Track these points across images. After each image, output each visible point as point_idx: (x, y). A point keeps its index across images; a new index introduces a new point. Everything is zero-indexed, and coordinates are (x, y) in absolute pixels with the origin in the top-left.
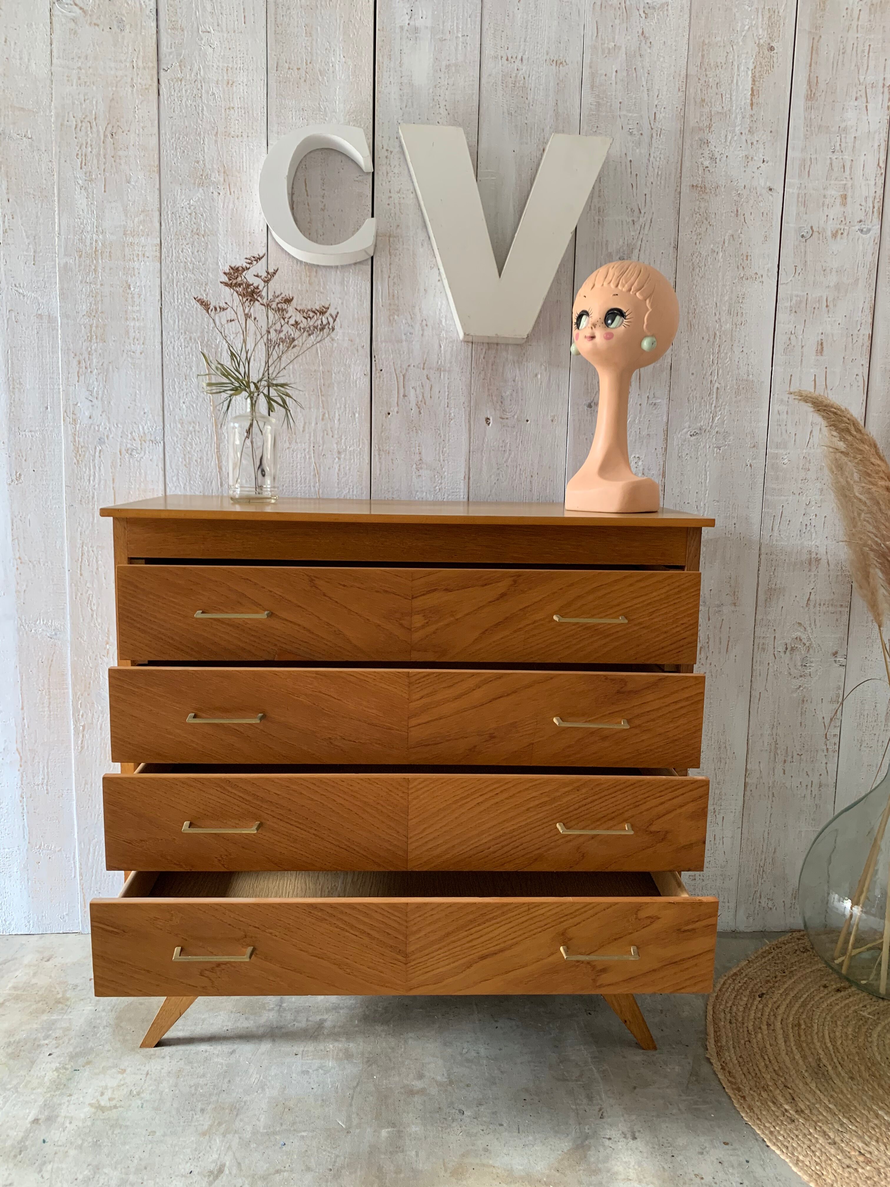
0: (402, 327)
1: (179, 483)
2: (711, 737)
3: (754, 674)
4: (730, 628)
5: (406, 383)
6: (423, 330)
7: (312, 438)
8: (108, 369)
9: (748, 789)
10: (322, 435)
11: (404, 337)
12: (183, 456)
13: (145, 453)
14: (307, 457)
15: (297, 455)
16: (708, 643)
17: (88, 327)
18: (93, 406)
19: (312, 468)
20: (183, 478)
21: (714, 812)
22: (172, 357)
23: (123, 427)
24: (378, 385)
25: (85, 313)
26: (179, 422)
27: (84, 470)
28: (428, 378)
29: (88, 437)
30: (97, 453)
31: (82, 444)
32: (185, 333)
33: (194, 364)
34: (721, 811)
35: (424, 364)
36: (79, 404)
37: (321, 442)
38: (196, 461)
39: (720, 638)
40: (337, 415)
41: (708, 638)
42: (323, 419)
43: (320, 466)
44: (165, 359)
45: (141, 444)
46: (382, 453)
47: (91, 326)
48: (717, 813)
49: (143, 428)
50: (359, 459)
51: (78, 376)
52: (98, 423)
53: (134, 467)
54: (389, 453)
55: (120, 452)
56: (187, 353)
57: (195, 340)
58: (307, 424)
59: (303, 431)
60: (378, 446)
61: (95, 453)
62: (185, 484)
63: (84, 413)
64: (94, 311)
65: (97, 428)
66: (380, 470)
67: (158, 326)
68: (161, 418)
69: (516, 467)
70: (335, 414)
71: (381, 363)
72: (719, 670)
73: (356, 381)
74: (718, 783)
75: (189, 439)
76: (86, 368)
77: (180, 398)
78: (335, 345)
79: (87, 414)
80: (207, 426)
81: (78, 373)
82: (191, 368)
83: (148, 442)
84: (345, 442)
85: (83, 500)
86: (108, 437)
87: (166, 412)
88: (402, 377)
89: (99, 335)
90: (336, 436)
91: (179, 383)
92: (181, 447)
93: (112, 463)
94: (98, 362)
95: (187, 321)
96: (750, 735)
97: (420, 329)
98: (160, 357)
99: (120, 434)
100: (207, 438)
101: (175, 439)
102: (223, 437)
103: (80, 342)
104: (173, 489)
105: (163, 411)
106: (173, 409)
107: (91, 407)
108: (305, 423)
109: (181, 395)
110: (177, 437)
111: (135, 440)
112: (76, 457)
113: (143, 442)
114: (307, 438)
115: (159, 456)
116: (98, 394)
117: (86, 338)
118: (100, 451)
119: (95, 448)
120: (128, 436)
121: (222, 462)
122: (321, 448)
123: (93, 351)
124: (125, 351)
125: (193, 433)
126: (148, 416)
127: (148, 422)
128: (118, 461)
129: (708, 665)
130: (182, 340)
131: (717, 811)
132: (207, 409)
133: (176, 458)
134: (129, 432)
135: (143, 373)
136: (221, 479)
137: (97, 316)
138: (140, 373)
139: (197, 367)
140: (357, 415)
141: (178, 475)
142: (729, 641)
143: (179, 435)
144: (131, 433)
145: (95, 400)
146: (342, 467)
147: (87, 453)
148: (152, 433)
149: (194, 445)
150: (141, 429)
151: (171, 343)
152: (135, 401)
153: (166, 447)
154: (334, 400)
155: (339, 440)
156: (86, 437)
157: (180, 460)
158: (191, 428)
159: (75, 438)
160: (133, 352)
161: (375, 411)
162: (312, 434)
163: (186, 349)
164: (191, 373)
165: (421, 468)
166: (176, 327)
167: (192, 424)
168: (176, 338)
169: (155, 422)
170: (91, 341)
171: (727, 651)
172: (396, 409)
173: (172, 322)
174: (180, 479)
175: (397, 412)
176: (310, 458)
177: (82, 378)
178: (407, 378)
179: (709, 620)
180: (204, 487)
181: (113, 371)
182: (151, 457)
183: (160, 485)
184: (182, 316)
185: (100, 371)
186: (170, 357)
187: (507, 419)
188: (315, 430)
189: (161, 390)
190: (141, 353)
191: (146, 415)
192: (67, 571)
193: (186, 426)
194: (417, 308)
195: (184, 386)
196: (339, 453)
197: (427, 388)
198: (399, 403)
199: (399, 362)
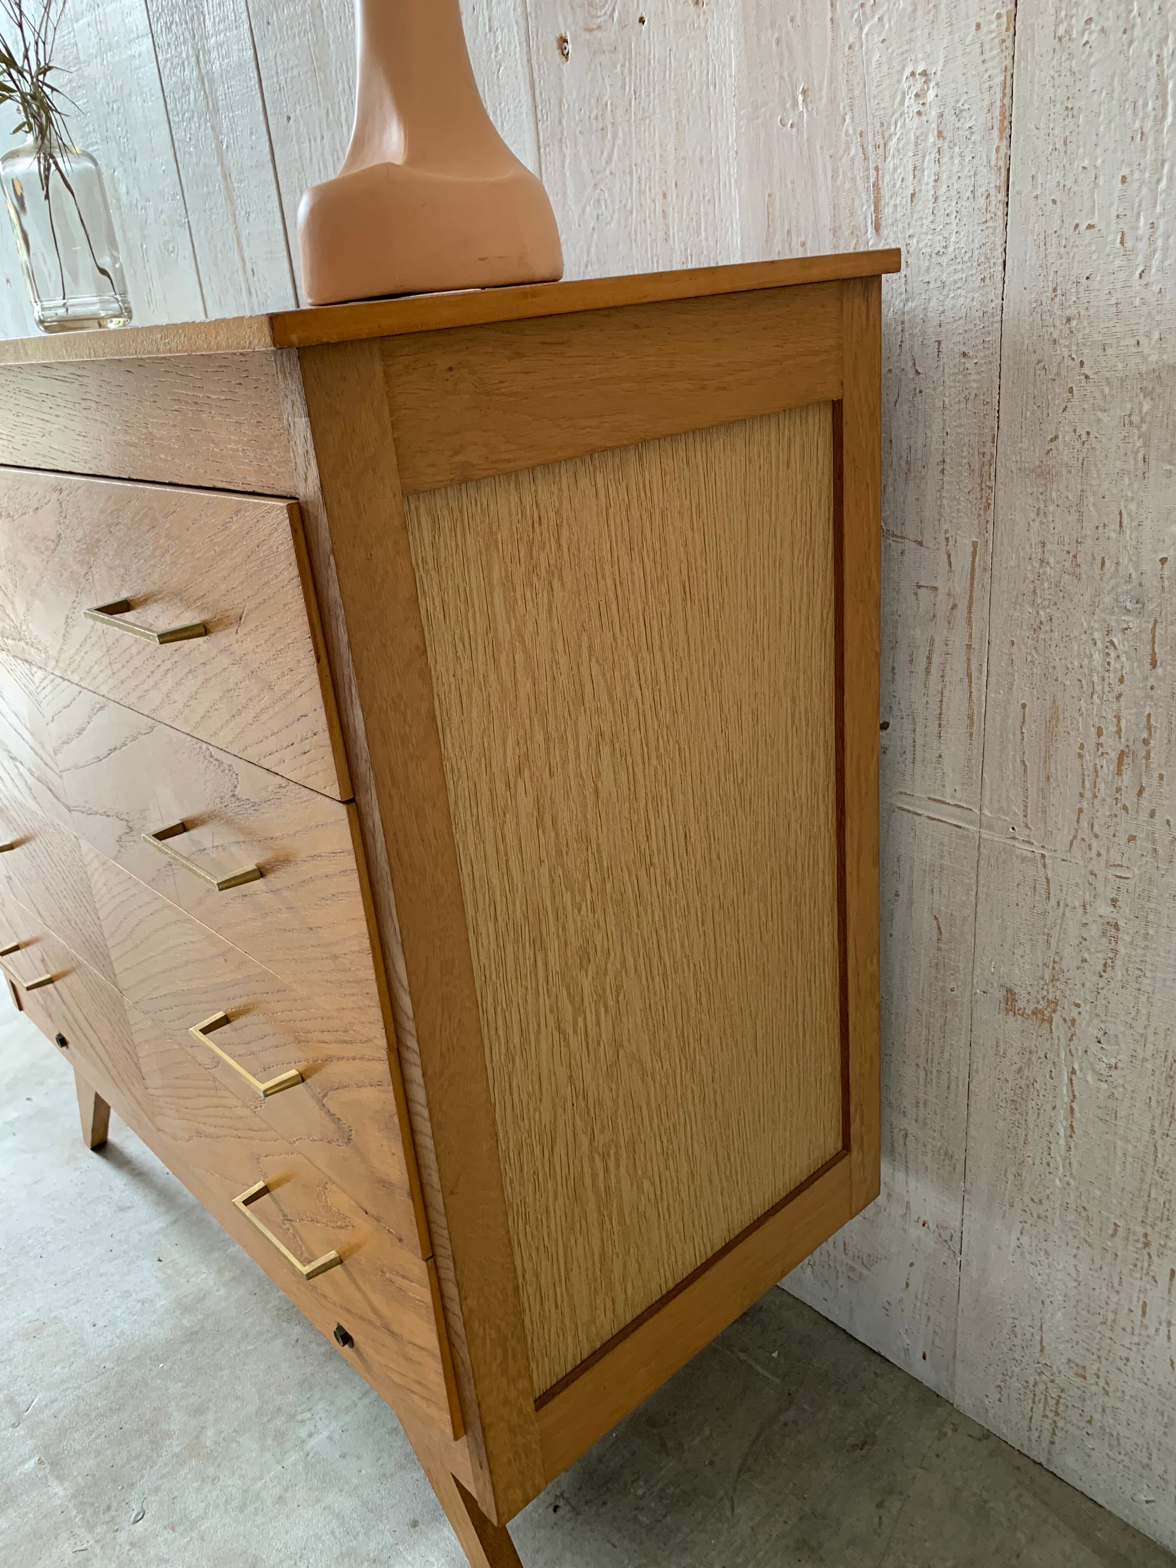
16: (1146, 742)
21: (1147, 1245)
41: (1149, 727)
48: (1153, 1250)
69: (631, 173)
129: (1144, 816)
179: (1154, 664)
187: (599, 27)
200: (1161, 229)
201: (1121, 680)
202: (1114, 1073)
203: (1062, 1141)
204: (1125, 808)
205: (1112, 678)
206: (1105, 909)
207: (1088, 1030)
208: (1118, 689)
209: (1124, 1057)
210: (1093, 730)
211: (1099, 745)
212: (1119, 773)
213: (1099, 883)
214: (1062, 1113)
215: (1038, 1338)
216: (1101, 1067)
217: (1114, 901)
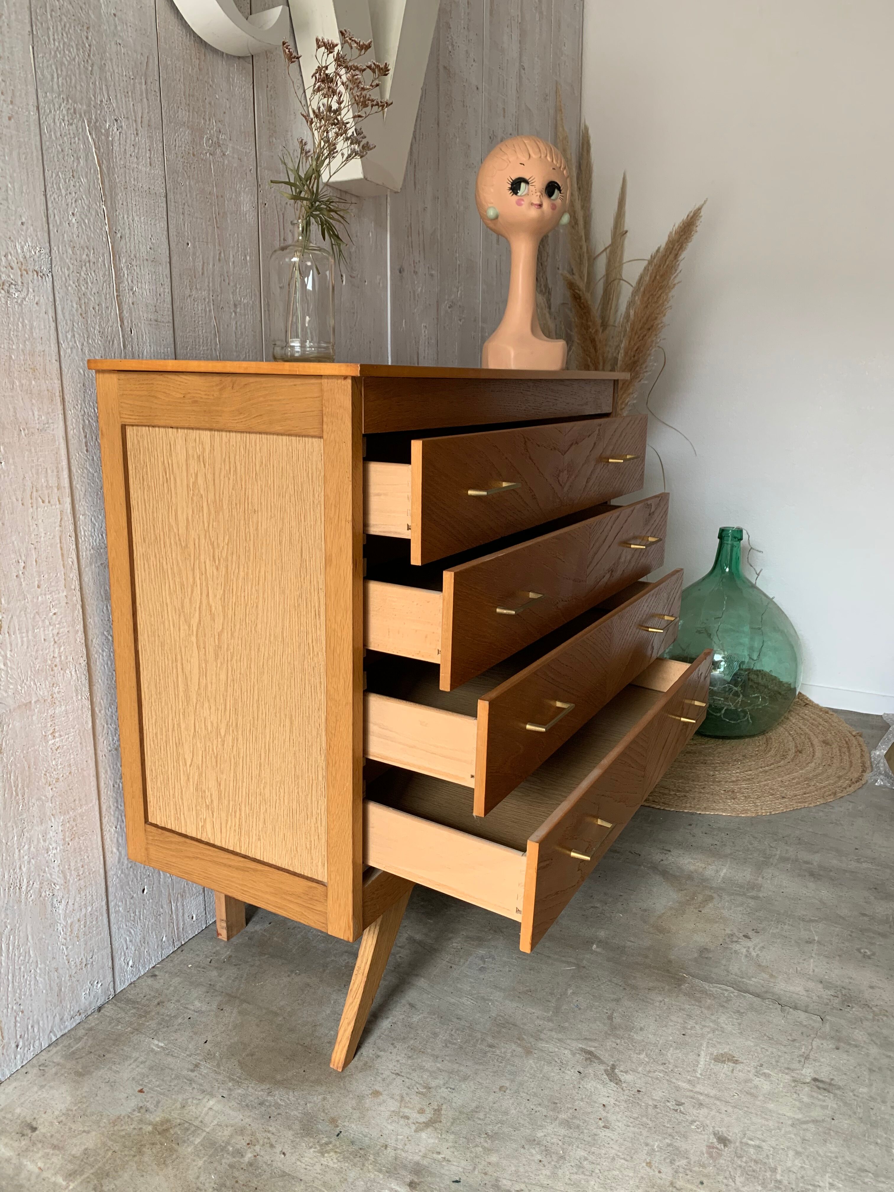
1: (75, 342)
5: (285, 224)
7: (211, 285)
10: (219, 281)
12: (77, 299)
14: (208, 310)
15: (198, 305)
19: (212, 324)
20: (80, 335)
26: (69, 245)
32: (68, 101)
33: (82, 154)
37: (219, 290)
38: (93, 308)
40: (231, 256)
42: (219, 260)
43: (219, 322)
45: (21, 275)
46: (270, 308)
50: (253, 314)
53: (14, 314)
56: (71, 134)
57: (81, 116)
59: (203, 274)
60: (267, 299)
62: (83, 345)
67: (31, 78)
68: (46, 235)
70: (229, 254)
73: (246, 214)
75: (82, 274)
77: (67, 205)
80: (103, 255)
83: (30, 273)
84: (239, 292)
88: (282, 217)
90: (232, 284)
91: (65, 182)
92: (74, 286)
98: (38, 131)
100: (105, 274)
101: (67, 272)
102: (122, 275)
104: (69, 351)
105: (48, 224)
106: (61, 221)
108: (204, 263)
109: (69, 200)
110: (68, 268)
111: (12, 268)
113: (24, 273)
114: (206, 284)
115: (48, 298)
121: (123, 311)
122: (219, 298)
125: (88, 264)
126: (27, 229)
127: (29, 240)
130: (65, 112)
135: (15, 154)
136: (123, 336)
138: (11, 154)
139: (86, 161)
140: (249, 258)
141: (73, 329)
143: (71, 266)
146: (238, 324)
148: (36, 257)
149: (90, 284)
150: (19, 251)
151: (50, 111)
152: (7, 200)
153: (56, 283)
154: (228, 235)
155: (235, 288)
157: (75, 306)
158: (84, 256)
161: (263, 255)
162: (211, 279)
163: (70, 127)
166: (55, 87)
167: (86, 250)
168: (57, 106)
169: (38, 239)
173: (49, 77)
174: (77, 336)
176: (210, 311)
178: (285, 218)
180: (105, 349)
182: (37, 299)
183: (52, 345)
186: (50, 136)
188: (213, 274)
190: (10, 119)
191: (24, 227)
193: (78, 252)
195: (72, 187)
196: (235, 305)
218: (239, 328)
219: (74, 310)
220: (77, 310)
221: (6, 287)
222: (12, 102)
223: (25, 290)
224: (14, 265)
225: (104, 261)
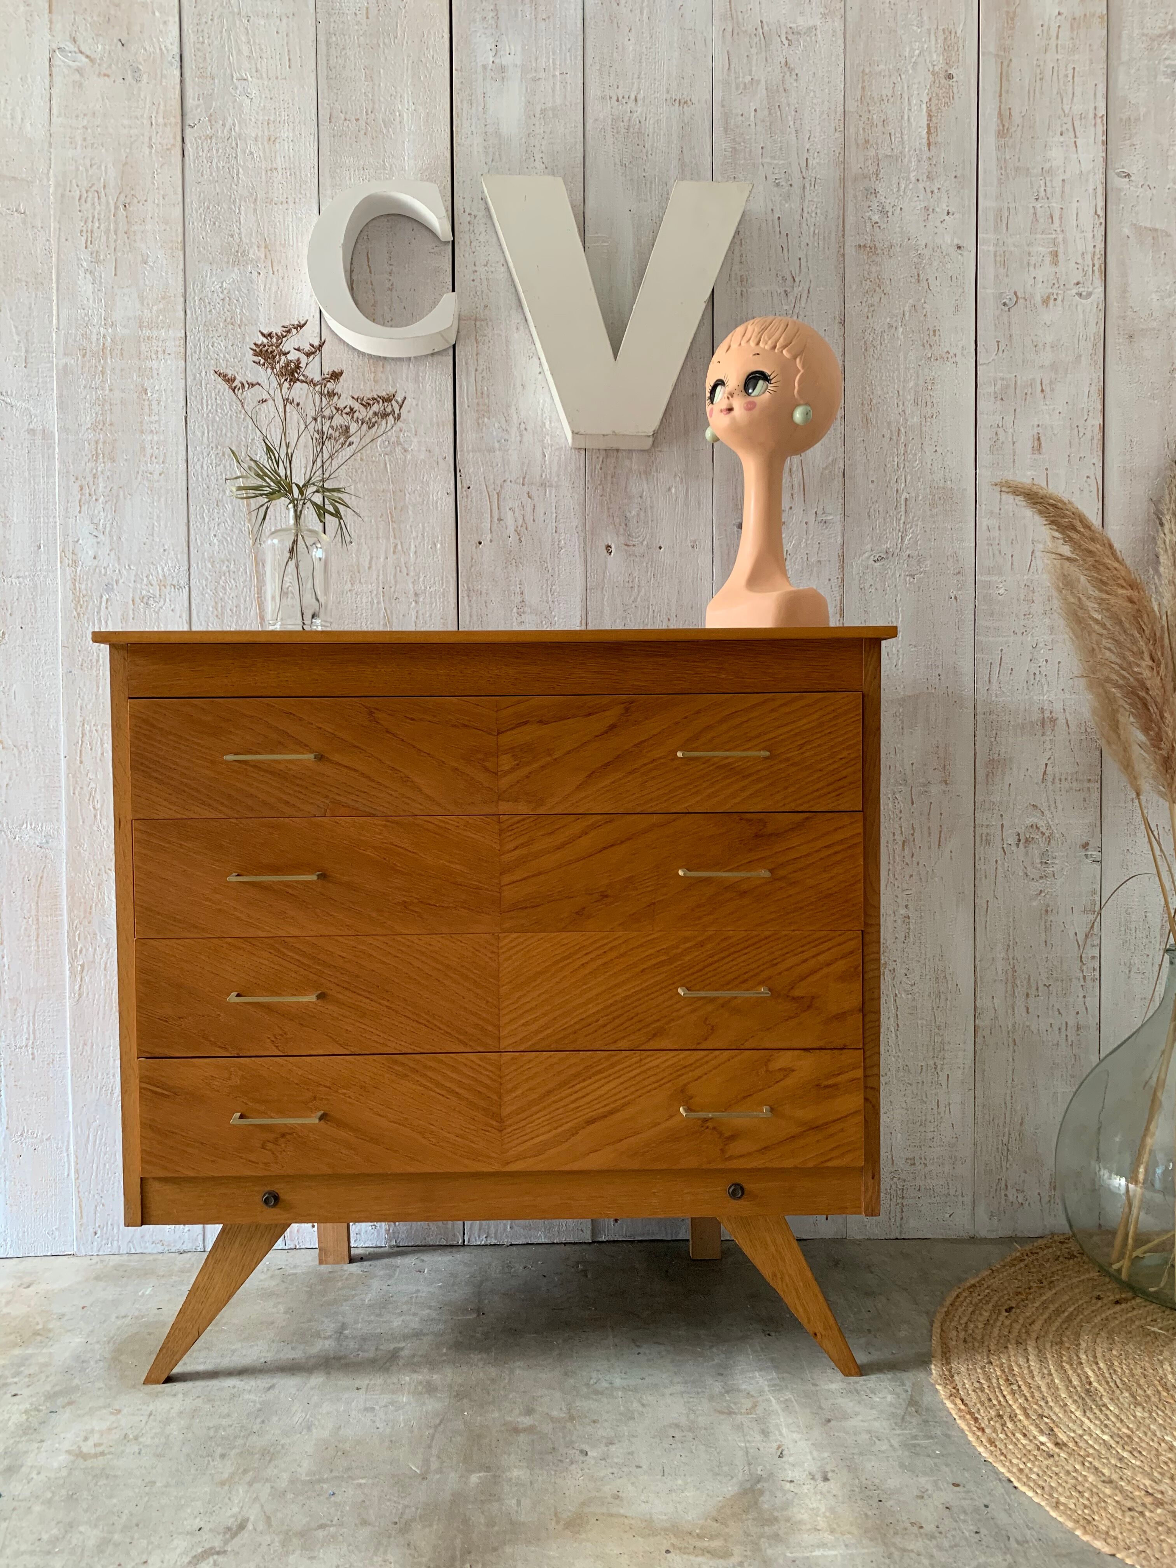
0: (495, 433)
2: (925, 964)
3: (977, 876)
4: (941, 814)
5: (502, 504)
6: (521, 435)
7: (381, 577)
8: (118, 496)
9: (979, 1034)
10: (393, 572)
11: (497, 445)
12: (213, 604)
13: (165, 601)
14: (375, 602)
15: (361, 598)
16: (913, 835)
17: (93, 443)
18: (98, 543)
19: (381, 615)
21: (936, 1068)
22: (200, 479)
23: (137, 569)
24: (466, 507)
25: (89, 426)
26: (209, 561)
27: (86, 625)
28: (529, 497)
29: (92, 582)
30: (104, 604)
31: (84, 592)
32: (217, 447)
34: (945, 1066)
35: (524, 478)
36: (80, 542)
37: (393, 582)
38: (230, 610)
39: (929, 828)
40: (413, 546)
41: (913, 828)
42: (394, 552)
43: (392, 613)
44: (190, 481)
45: (160, 590)
46: (472, 593)
47: (97, 442)
49: (163, 569)
50: (443, 602)
51: (80, 506)
52: (105, 565)
53: (151, 620)
54: (481, 594)
55: (133, 601)
56: (219, 473)
57: (229, 456)
58: (374, 559)
59: (369, 568)
60: (468, 585)
61: (101, 603)
63: (87, 552)
64: (101, 423)
65: (103, 571)
66: (471, 616)
67: (182, 440)
68: (186, 556)
69: (648, 608)
70: (410, 545)
71: (467, 478)
72: (930, 872)
73: (437, 502)
74: (939, 1028)
75: (221, 582)
76: (90, 495)
77: (210, 529)
78: (409, 457)
79: (90, 553)
80: (245, 564)
81: (80, 501)
82: (224, 491)
83: (168, 587)
84: (424, 581)
85: (85, 665)
86: (117, 582)
87: (191, 548)
88: (496, 496)
89: (106, 453)
90: (412, 574)
91: (209, 511)
92: (211, 593)
93: (123, 615)
94: (106, 487)
95: (219, 432)
96: (977, 960)
97: (518, 434)
98: (185, 478)
99: (133, 579)
100: (246, 580)
101: (204, 583)
102: (265, 579)
103: (83, 463)
105: (189, 547)
106: (202, 543)
107: (95, 545)
108: (372, 558)
109: (212, 526)
110: (207, 579)
111: (152, 585)
112: (76, 610)
113: (163, 588)
114: (375, 576)
115: (183, 605)
116: (105, 528)
117: (90, 456)
118: (107, 600)
119: (101, 597)
120: (142, 580)
122: (392, 590)
123: (99, 473)
124: (140, 473)
125: (227, 574)
126: (169, 553)
127: (169, 562)
128: (131, 612)
129: (915, 864)
130: (213, 457)
131: (939, 1067)
132: (245, 543)
133: (205, 606)
134: (145, 575)
135: (163, 500)
137: (104, 429)
138: (159, 500)
140: (439, 546)
142: (941, 832)
143: (209, 578)
144: (147, 577)
145: (101, 536)
146: (420, 613)
147: (91, 603)
148: (174, 575)
149: (228, 590)
150: (160, 571)
151: (199, 460)
152: (152, 535)
153: (192, 593)
154: (408, 527)
155: (416, 578)
156: (89, 582)
157: (211, 609)
158: (224, 568)
159: (75, 585)
160: (151, 473)
161: (462, 541)
162: (381, 572)
163: (218, 468)
164: (224, 498)
165: (524, 613)
166: (205, 440)
167: (226, 562)
168: (205, 454)
169: (178, 560)
170: (96, 461)
171: (939, 845)
172: (489, 537)
173: (199, 434)
175: (491, 541)
176: (378, 603)
177: (85, 508)
178: (502, 496)
179: (913, 803)
181: (125, 498)
182: (173, 606)
184: (213, 426)
185: (107, 498)
186: (197, 479)
187: (634, 545)
188: (384, 566)
189: (186, 521)
190: (160, 474)
191: (166, 553)
192: (62, 758)
193: (218, 566)
194: (513, 408)
195: (215, 514)
196: (416, 595)
197: (529, 509)
198: (493, 529)
199: (492, 477)
200: (901, 650)
201: (901, 812)
202: (914, 987)
203: (893, 1035)
204: (907, 864)
205: (897, 812)
206: (903, 911)
207: (901, 971)
208: (900, 815)
209: (918, 978)
210: (891, 835)
211: (894, 840)
212: (903, 849)
213: (899, 900)
214: (892, 1019)
215: (890, 1157)
216: (908, 988)
217: (906, 906)
218: (421, 617)
219: (210, 613)
220: (212, 613)
221: (145, 600)
222: (163, 462)
223: (162, 601)
224: (154, 583)
225: (245, 570)
